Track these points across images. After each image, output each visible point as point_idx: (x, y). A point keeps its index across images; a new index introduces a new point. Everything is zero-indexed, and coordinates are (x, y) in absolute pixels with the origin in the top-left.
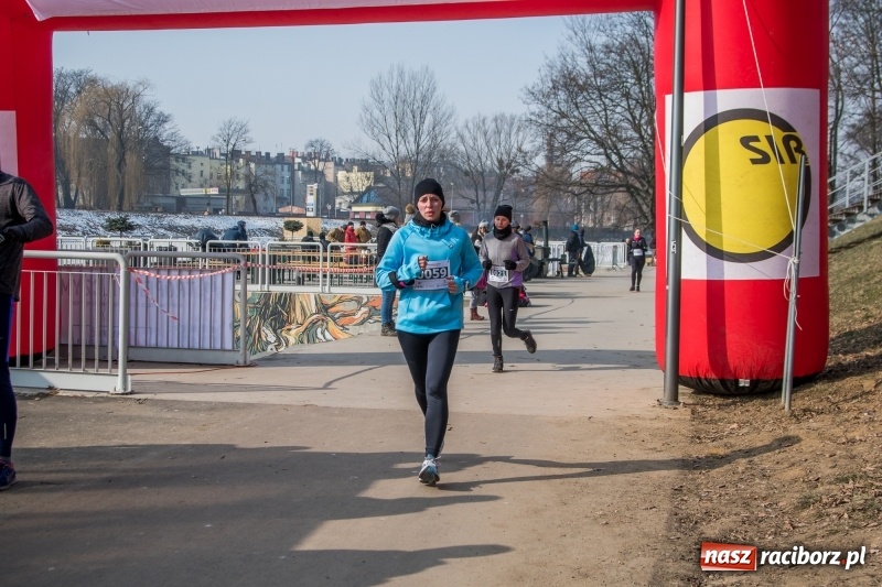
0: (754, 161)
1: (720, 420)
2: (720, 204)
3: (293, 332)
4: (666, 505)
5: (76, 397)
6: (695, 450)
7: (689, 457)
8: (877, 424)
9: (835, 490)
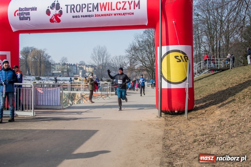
0: (178, 61)
1: (171, 120)
2: (170, 71)
3: (76, 101)
4: (161, 143)
5: (22, 117)
6: (167, 128)
7: (166, 130)
8: (208, 121)
9: (201, 137)
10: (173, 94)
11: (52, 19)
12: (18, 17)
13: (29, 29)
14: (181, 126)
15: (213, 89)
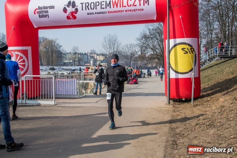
0: (184, 53)
1: (179, 107)
2: (178, 62)
3: (89, 91)
4: (168, 126)
5: (45, 106)
6: (174, 114)
7: (173, 115)
8: (211, 107)
9: (203, 121)
10: (181, 84)
11: (69, 16)
12: (37, 15)
13: (48, 26)
14: (187, 112)
15: (221, 77)
